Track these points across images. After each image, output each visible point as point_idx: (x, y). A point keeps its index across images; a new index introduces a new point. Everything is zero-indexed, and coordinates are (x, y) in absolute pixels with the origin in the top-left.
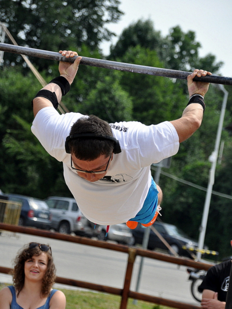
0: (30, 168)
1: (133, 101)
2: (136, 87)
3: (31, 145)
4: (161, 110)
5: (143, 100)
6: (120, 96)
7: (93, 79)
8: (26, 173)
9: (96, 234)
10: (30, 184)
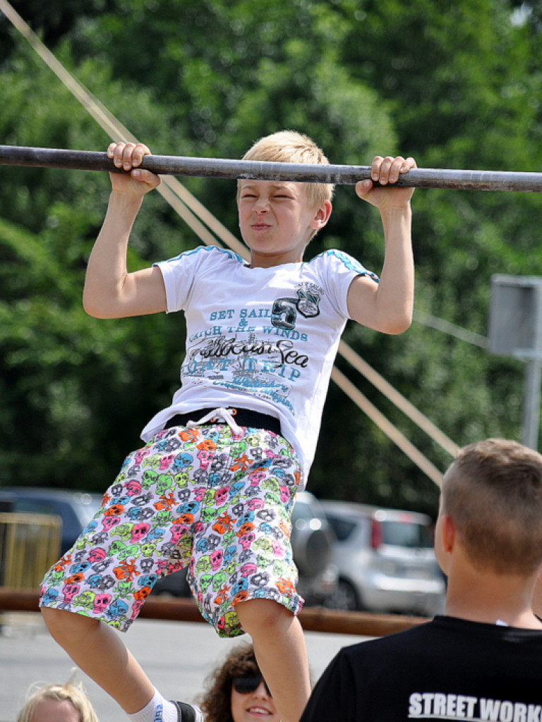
0: (56, 390)
1: (394, 115)
2: (399, 63)
3: (54, 312)
4: (493, 137)
5: (426, 108)
6: (347, 105)
7: (241, 51)
8: (47, 411)
9: (318, 595)
10: (64, 448)
